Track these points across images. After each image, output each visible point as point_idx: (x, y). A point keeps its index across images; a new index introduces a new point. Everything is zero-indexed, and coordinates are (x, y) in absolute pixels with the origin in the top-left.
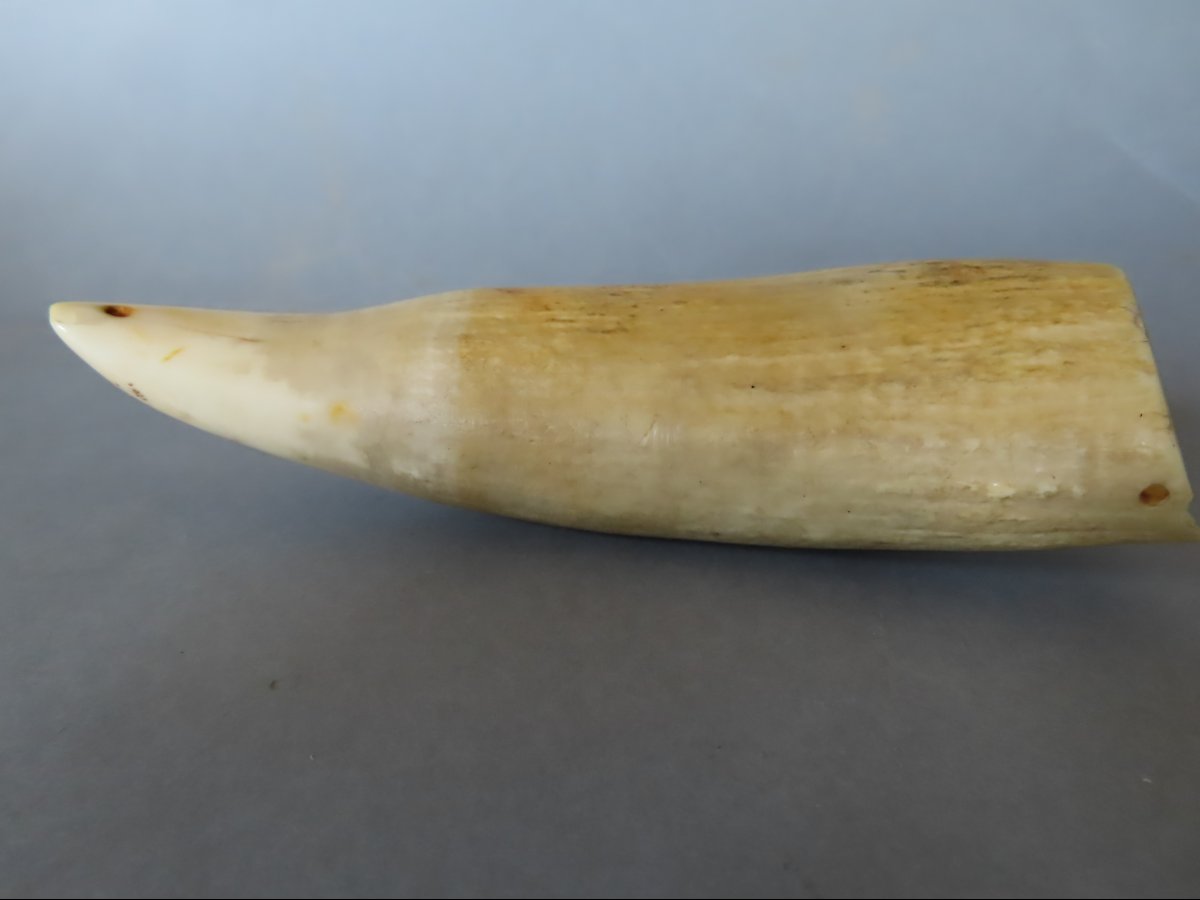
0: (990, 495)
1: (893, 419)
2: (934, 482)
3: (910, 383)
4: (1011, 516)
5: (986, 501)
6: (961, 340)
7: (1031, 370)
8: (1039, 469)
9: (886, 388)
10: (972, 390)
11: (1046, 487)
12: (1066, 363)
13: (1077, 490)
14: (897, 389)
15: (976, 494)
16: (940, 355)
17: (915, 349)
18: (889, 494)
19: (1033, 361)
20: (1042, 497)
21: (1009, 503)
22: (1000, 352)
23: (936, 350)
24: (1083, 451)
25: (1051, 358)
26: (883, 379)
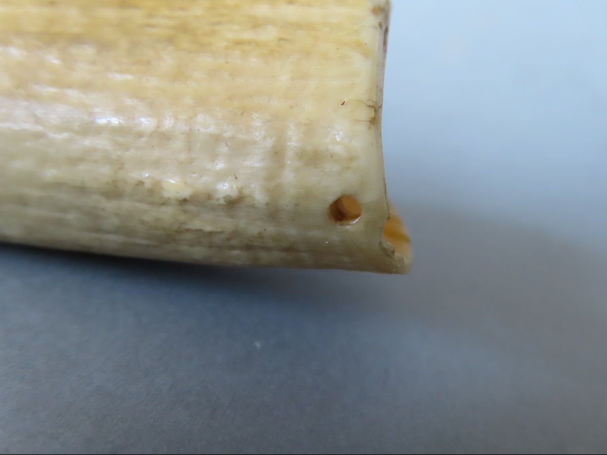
0: (166, 195)
1: (70, 87)
2: (105, 172)
3: (104, 46)
4: (196, 224)
5: (165, 203)
6: (182, 9)
7: (239, 43)
8: (220, 165)
9: (75, 51)
10: (168, 61)
11: (225, 188)
12: (281, 39)
13: (259, 196)
14: (89, 51)
15: (151, 192)
16: (154, 21)
17: (130, 13)
18: (58, 185)
19: (247, 35)
20: (222, 202)
21: (189, 207)
22: (219, 23)
23: (150, 16)
24: (269, 143)
25: (269, 35)
26: (77, 40)
